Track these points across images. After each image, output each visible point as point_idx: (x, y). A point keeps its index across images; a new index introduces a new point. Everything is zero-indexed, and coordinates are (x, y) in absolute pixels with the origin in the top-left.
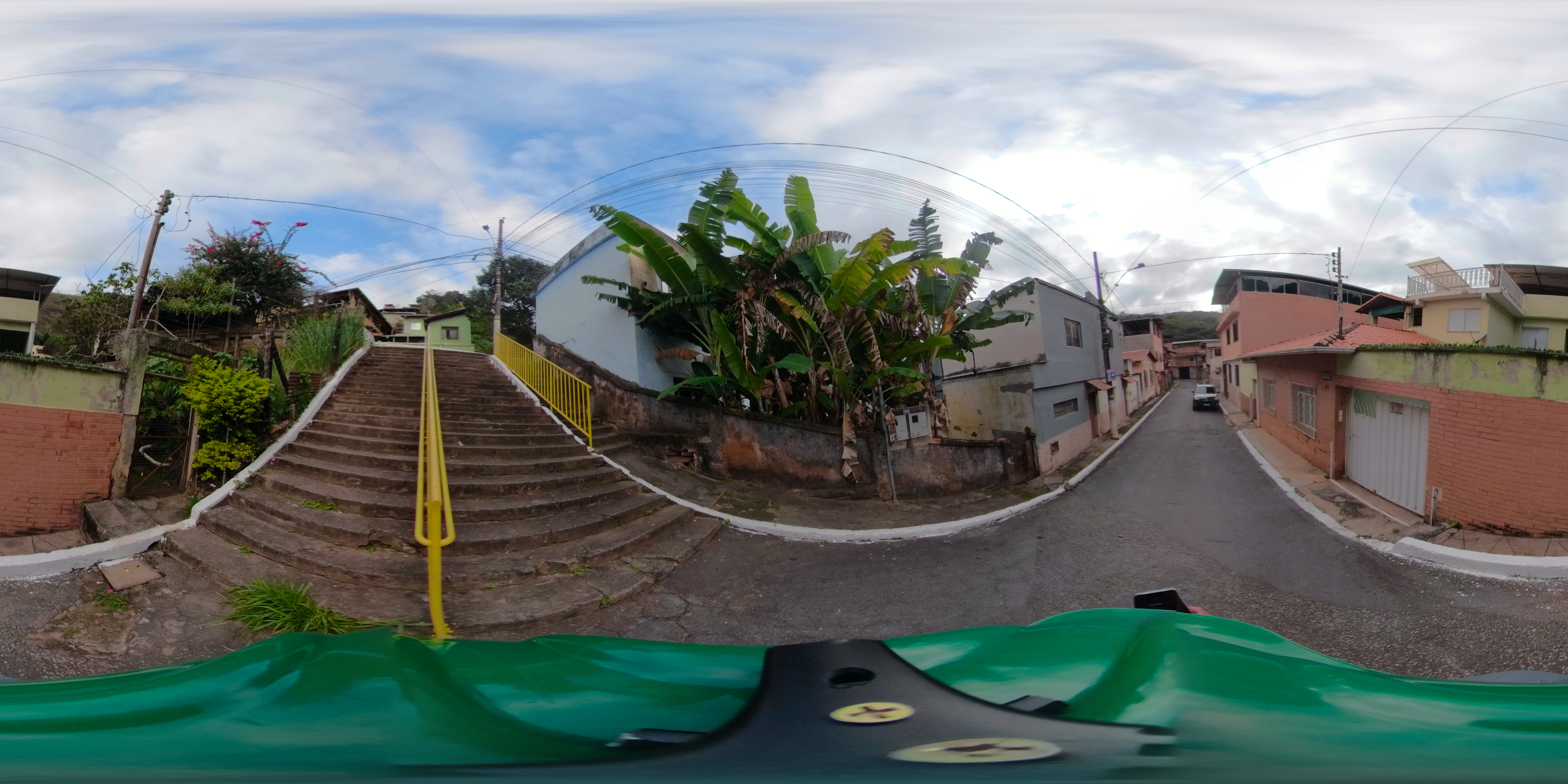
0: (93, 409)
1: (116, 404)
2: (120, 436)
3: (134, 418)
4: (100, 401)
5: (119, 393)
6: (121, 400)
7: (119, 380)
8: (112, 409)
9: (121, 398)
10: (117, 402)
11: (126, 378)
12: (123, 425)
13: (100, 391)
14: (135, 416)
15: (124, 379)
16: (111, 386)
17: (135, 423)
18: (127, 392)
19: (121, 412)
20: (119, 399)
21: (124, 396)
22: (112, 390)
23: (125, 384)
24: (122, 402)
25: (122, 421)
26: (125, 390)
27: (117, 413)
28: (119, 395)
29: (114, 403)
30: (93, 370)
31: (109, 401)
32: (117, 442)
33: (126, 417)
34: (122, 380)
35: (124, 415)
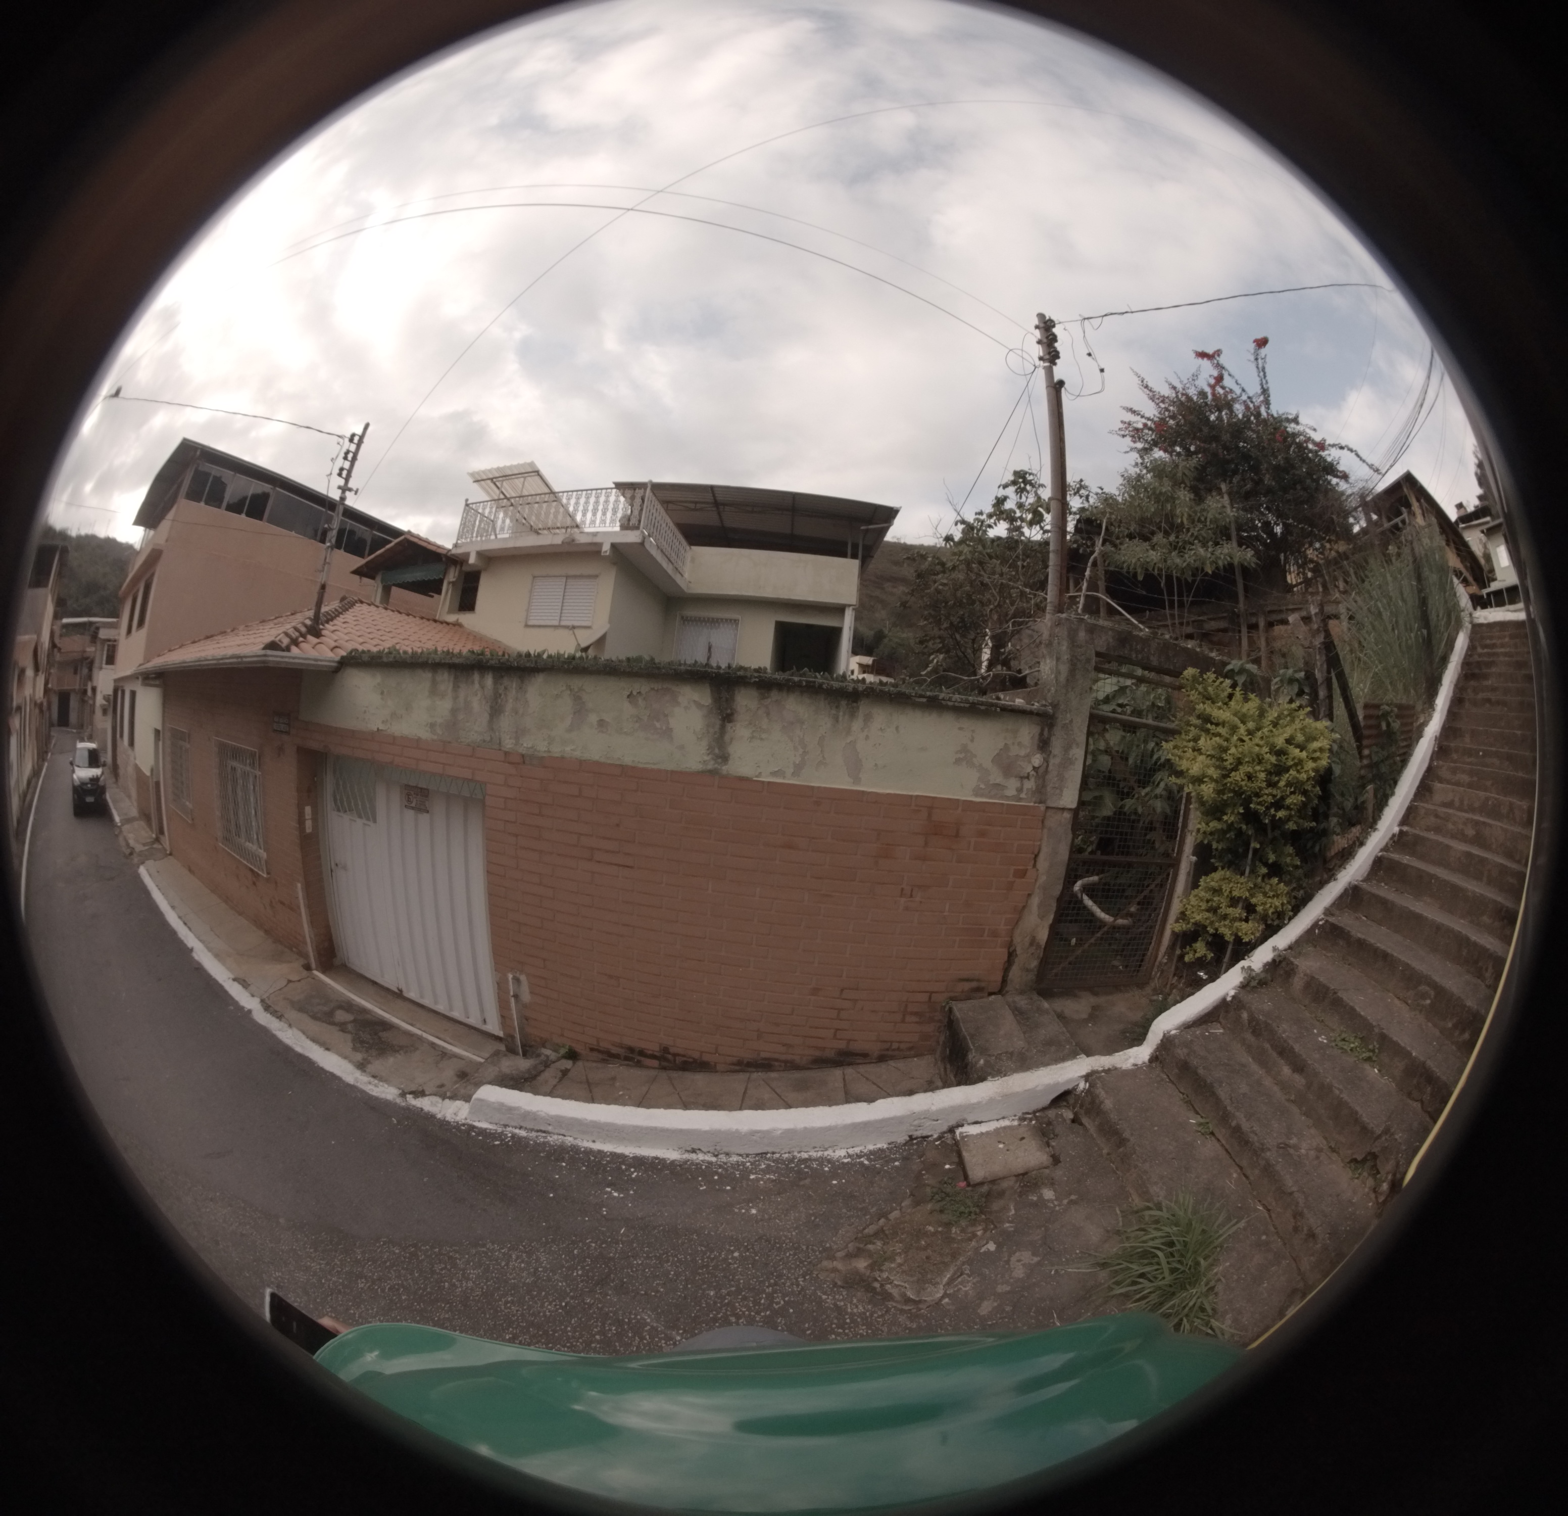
0: (982, 796)
1: (1030, 785)
2: (1036, 856)
3: (1067, 815)
4: (996, 777)
5: (1037, 760)
6: (1041, 773)
7: (1036, 730)
8: (1023, 795)
9: (1041, 771)
10: (1033, 780)
11: (1051, 726)
12: (1045, 831)
13: (998, 754)
14: (1070, 809)
15: (1046, 729)
16: (1019, 744)
17: (1070, 827)
18: (1055, 756)
19: (1040, 802)
20: (1037, 772)
21: (1048, 766)
22: (1023, 753)
23: (1049, 739)
24: (1044, 780)
25: (1043, 822)
26: (1051, 752)
27: (1032, 804)
28: (1036, 765)
29: (1025, 781)
30: (983, 708)
31: (1016, 777)
32: (1030, 867)
33: (1049, 814)
34: (1042, 731)
35: (1047, 808)
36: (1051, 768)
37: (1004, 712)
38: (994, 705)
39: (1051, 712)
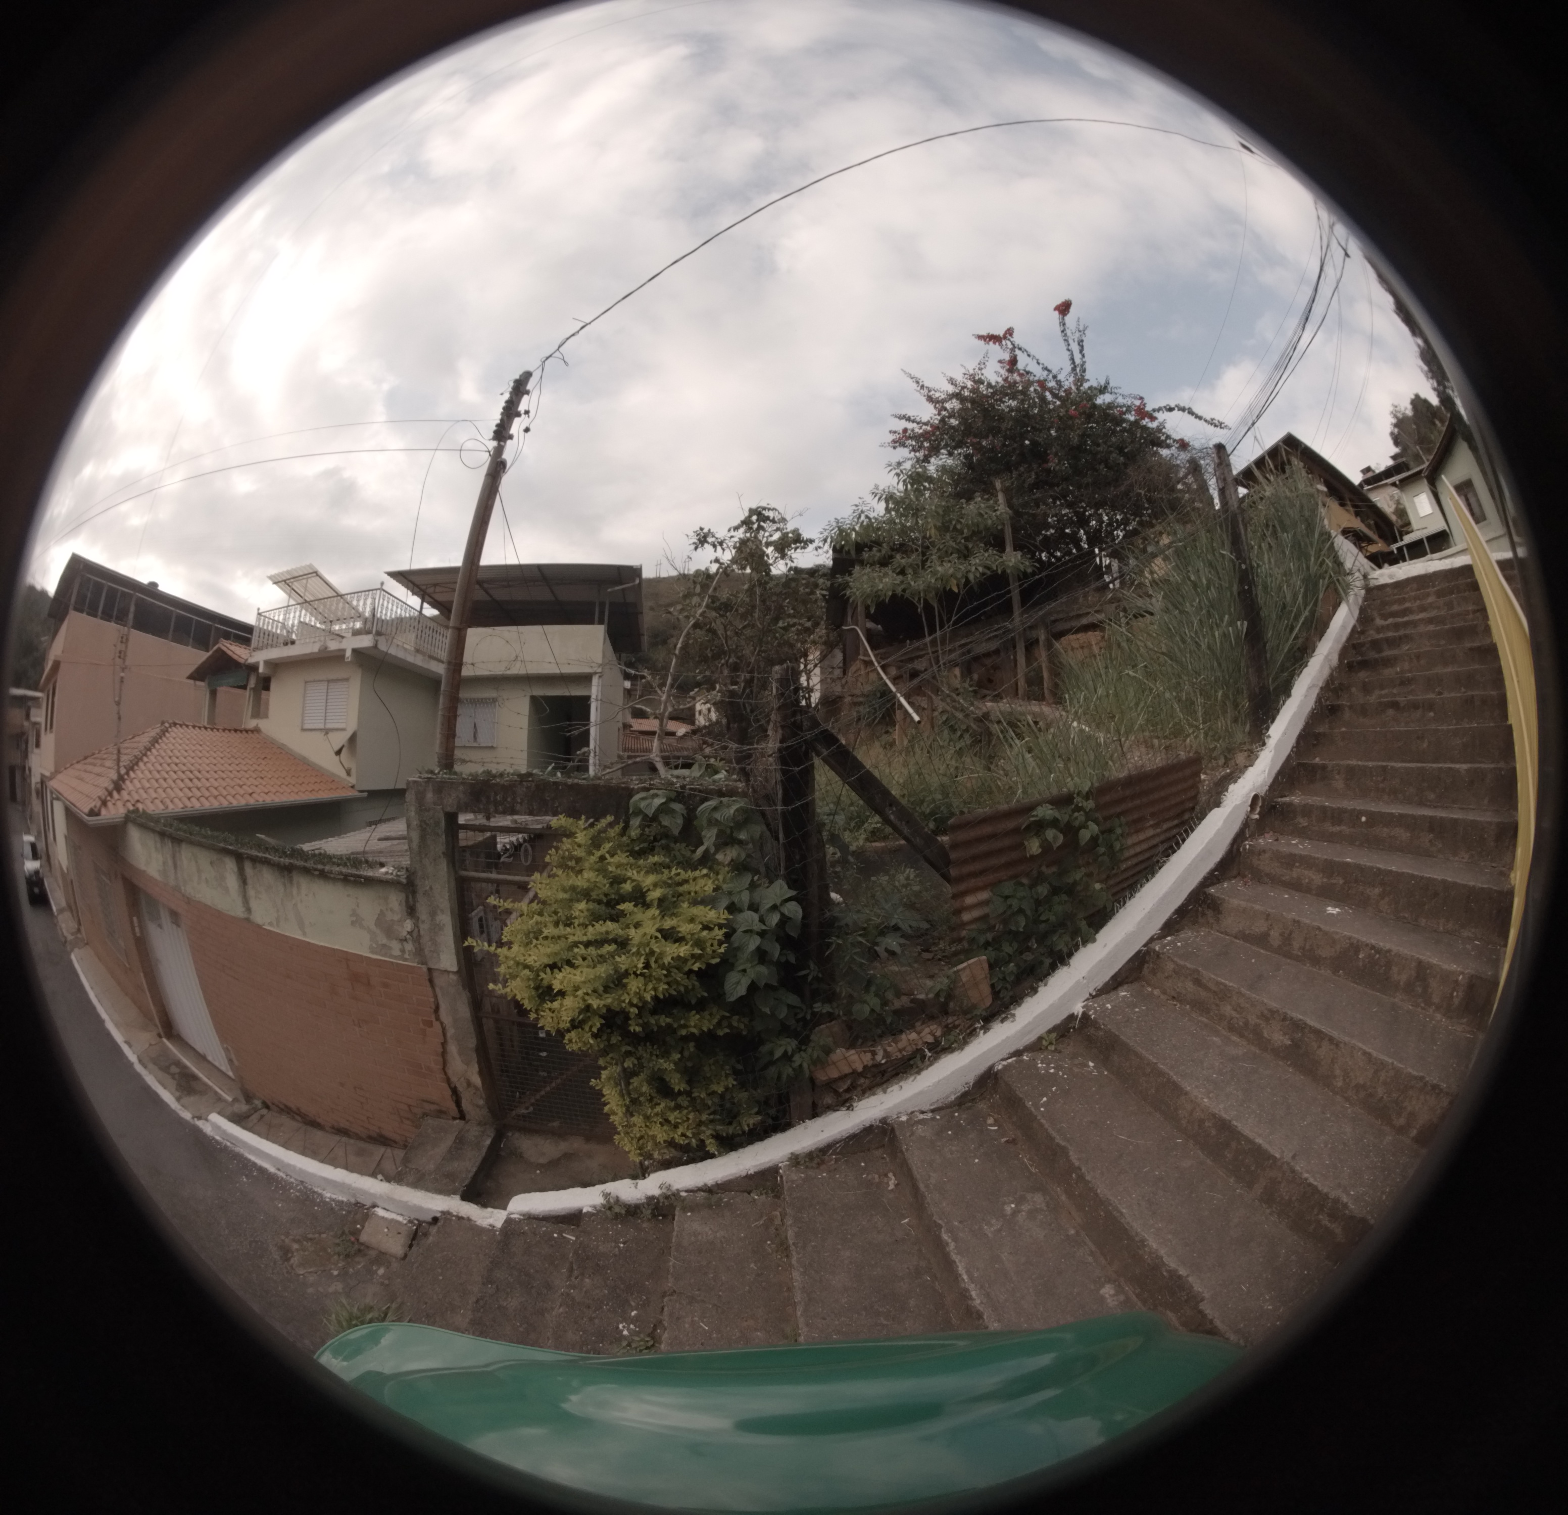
1: (409, 947)
2: (437, 1010)
3: (453, 977)
4: (381, 939)
5: (408, 925)
6: (415, 936)
7: (402, 896)
8: (406, 956)
9: (415, 935)
10: (410, 942)
11: (414, 893)
12: (438, 990)
13: (378, 919)
14: (453, 972)
15: (410, 896)
16: (391, 910)
17: (460, 987)
18: (423, 922)
19: (423, 964)
20: (411, 936)
21: (419, 931)
22: (396, 917)
23: (414, 905)
24: (419, 943)
25: (431, 981)
26: (418, 918)
27: (415, 965)
28: (409, 929)
29: (405, 943)
30: (352, 879)
31: (396, 939)
32: (434, 1019)
33: (435, 974)
34: (407, 897)
35: (430, 970)
36: (422, 933)
37: (370, 882)
38: (360, 876)
39: (404, 881)
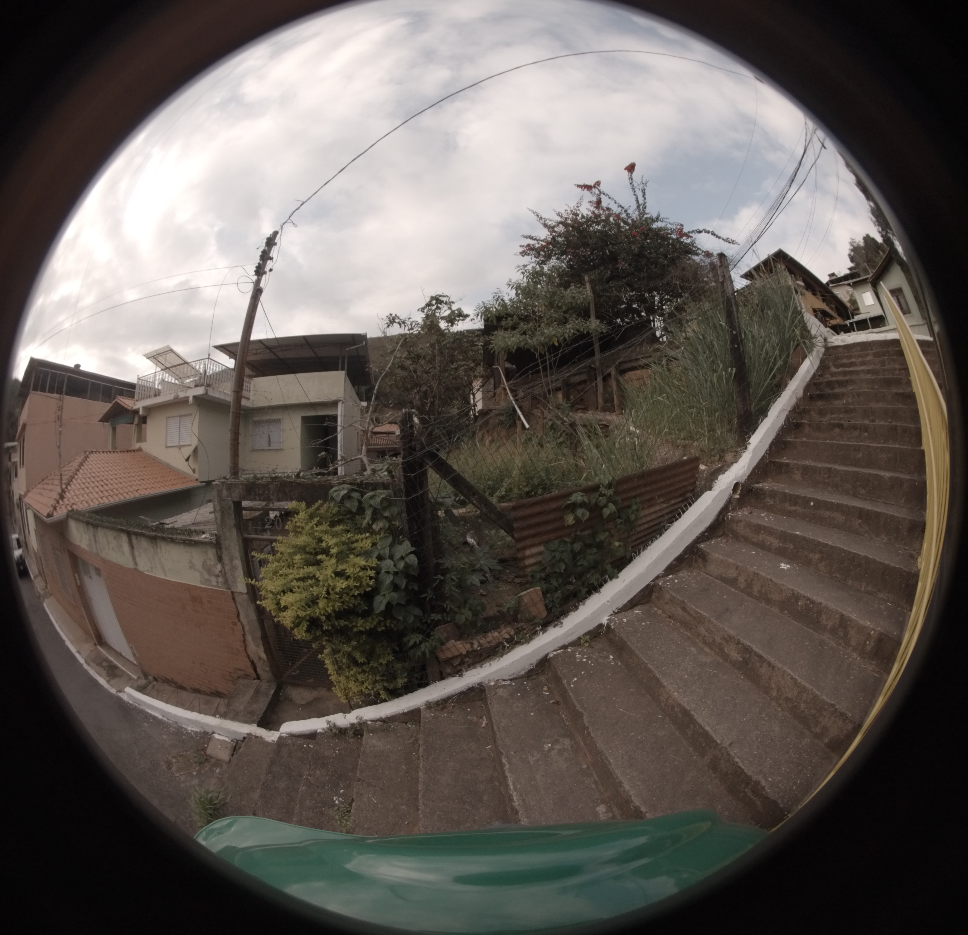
0: (202, 584)
1: (221, 580)
2: (237, 616)
3: (245, 596)
4: (205, 575)
5: (219, 567)
6: (223, 573)
7: (214, 551)
8: (219, 585)
9: (223, 572)
10: (221, 577)
11: (221, 548)
12: (238, 604)
13: (203, 564)
14: (245, 594)
15: (219, 551)
16: (210, 559)
17: (250, 602)
18: (227, 565)
19: (228, 589)
20: (221, 573)
22: (212, 563)
23: (221, 555)
24: (226, 577)
25: (234, 599)
26: (224, 563)
27: (224, 590)
28: (220, 570)
29: (218, 577)
30: (188, 542)
31: (213, 576)
32: (237, 621)
33: (236, 595)
34: (217, 551)
35: (232, 593)
36: (226, 571)
37: (197, 544)
38: (191, 541)
39: (215, 542)
